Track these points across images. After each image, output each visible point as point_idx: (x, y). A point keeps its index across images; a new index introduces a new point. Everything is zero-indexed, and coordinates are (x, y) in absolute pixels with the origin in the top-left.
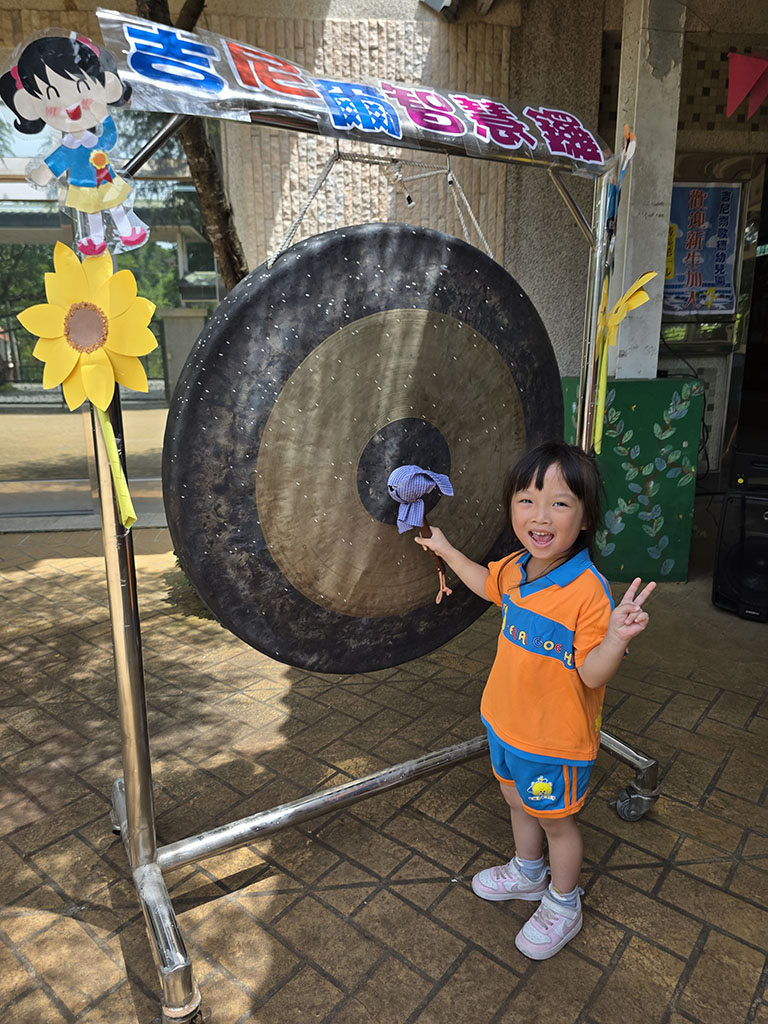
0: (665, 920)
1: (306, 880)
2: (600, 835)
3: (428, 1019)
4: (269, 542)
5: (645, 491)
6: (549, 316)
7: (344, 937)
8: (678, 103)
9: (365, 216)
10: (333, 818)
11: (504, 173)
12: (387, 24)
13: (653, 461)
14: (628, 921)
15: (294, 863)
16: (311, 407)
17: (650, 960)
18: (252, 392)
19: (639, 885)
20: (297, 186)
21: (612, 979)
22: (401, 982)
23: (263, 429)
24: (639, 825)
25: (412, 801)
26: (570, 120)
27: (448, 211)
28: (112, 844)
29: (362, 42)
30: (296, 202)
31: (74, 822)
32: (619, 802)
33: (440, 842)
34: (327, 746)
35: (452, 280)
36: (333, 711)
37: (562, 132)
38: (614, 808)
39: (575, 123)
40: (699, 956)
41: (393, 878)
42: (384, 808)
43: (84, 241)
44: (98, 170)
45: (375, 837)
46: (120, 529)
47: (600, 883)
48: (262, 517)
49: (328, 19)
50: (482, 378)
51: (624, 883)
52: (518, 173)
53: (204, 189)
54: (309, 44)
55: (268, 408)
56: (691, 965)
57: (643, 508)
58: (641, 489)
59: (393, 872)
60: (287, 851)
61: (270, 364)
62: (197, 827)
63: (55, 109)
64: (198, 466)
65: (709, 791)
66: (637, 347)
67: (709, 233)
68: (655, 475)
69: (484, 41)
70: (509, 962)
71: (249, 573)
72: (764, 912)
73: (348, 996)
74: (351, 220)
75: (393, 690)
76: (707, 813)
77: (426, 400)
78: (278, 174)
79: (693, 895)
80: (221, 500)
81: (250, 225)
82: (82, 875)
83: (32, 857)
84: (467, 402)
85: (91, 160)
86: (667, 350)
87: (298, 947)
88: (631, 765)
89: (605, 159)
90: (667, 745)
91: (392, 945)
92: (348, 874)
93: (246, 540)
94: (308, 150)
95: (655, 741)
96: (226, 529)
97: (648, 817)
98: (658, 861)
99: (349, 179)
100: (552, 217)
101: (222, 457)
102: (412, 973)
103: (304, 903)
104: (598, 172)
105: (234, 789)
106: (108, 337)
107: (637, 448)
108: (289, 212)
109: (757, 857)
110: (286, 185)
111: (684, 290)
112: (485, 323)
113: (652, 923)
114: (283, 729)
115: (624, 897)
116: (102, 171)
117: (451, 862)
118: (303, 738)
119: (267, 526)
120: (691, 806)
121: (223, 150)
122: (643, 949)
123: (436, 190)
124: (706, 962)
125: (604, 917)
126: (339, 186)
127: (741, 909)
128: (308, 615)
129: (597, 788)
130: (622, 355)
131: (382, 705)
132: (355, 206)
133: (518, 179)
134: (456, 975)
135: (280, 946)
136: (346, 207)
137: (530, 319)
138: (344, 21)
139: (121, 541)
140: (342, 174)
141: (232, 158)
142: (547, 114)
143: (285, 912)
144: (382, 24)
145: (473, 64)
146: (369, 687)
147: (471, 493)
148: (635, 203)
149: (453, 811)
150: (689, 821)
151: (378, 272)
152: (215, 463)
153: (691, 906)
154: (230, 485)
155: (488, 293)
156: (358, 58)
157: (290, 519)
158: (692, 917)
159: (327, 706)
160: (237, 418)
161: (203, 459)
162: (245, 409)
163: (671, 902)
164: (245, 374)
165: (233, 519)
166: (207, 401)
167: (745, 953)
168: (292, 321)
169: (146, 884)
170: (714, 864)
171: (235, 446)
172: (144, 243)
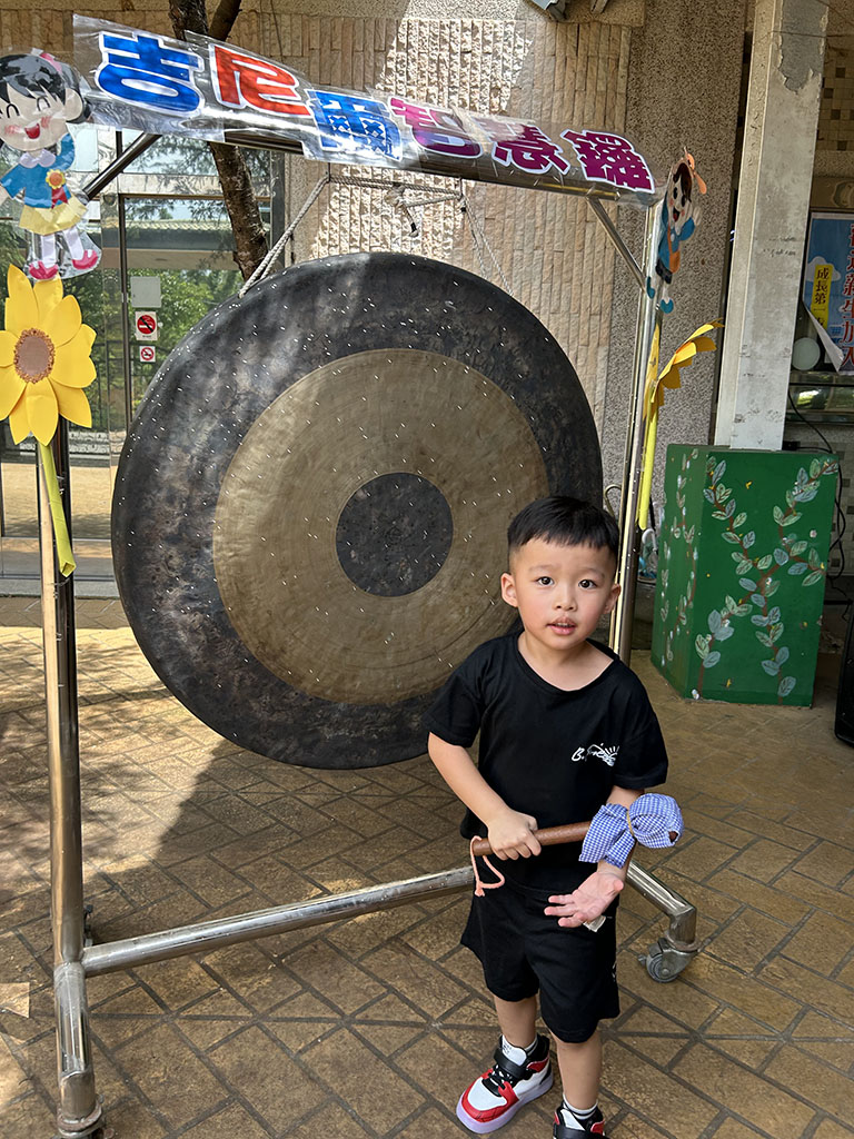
0: (675, 1099)
1: (256, 1007)
4: (227, 604)
5: (760, 590)
7: (286, 1075)
8: (817, 119)
9: (447, 244)
10: (306, 943)
12: (483, 23)
13: (772, 554)
14: (627, 1096)
15: (248, 988)
16: (282, 453)
18: (213, 433)
19: (653, 1057)
22: (338, 1132)
23: (224, 474)
24: (670, 987)
25: (403, 933)
26: (618, 143)
29: (452, 44)
30: (367, 227)
32: (649, 957)
33: (424, 983)
34: (318, 863)
35: (459, 318)
36: (336, 824)
37: (604, 156)
38: (643, 965)
39: (624, 145)
41: (358, 1017)
42: (368, 938)
43: (36, 264)
44: (53, 190)
45: (350, 969)
46: (58, 576)
48: (219, 574)
50: (494, 433)
51: (634, 1052)
53: (236, 211)
54: (393, 48)
55: (230, 452)
57: (756, 610)
58: (755, 586)
59: (360, 1010)
60: (244, 974)
61: (235, 404)
63: (14, 127)
64: (149, 510)
66: (758, 412)
68: (774, 570)
69: (598, 43)
71: (202, 637)
72: (799, 1103)
74: (430, 249)
75: (412, 806)
76: (762, 983)
77: (423, 453)
79: (716, 1075)
80: (173, 551)
84: (474, 459)
85: (47, 180)
87: (230, 1080)
88: (664, 910)
89: (656, 186)
90: (732, 898)
91: (338, 1091)
92: (307, 1006)
93: (200, 599)
95: (717, 891)
96: (177, 585)
97: (683, 979)
98: (684, 1031)
101: (176, 504)
102: (354, 1123)
103: (249, 1034)
104: (649, 202)
106: (54, 367)
107: (752, 535)
108: (358, 238)
109: (811, 1040)
112: (500, 371)
115: (631, 1068)
116: (58, 190)
117: (430, 1006)
118: (293, 852)
119: (224, 584)
120: (742, 972)
122: (638, 1129)
127: (772, 1096)
128: (272, 693)
130: (739, 420)
131: (394, 822)
132: (436, 233)
134: (404, 1133)
135: (209, 1076)
136: (425, 233)
137: (558, 366)
138: (433, 20)
139: (58, 591)
142: (590, 137)
143: (226, 1040)
144: (476, 24)
145: (584, 70)
146: (386, 800)
147: (479, 566)
148: (759, 237)
149: (449, 949)
150: (735, 989)
151: (368, 306)
152: (168, 509)
153: (711, 1087)
154: (184, 535)
155: (504, 334)
156: (447, 63)
157: (253, 579)
158: (708, 1100)
159: (330, 817)
160: (195, 460)
161: (154, 504)
162: (204, 450)
163: (687, 1079)
164: (206, 412)
165: (186, 574)
166: (162, 440)
168: (263, 355)
169: (64, 984)
170: (753, 1042)
171: (191, 492)
172: (95, 266)
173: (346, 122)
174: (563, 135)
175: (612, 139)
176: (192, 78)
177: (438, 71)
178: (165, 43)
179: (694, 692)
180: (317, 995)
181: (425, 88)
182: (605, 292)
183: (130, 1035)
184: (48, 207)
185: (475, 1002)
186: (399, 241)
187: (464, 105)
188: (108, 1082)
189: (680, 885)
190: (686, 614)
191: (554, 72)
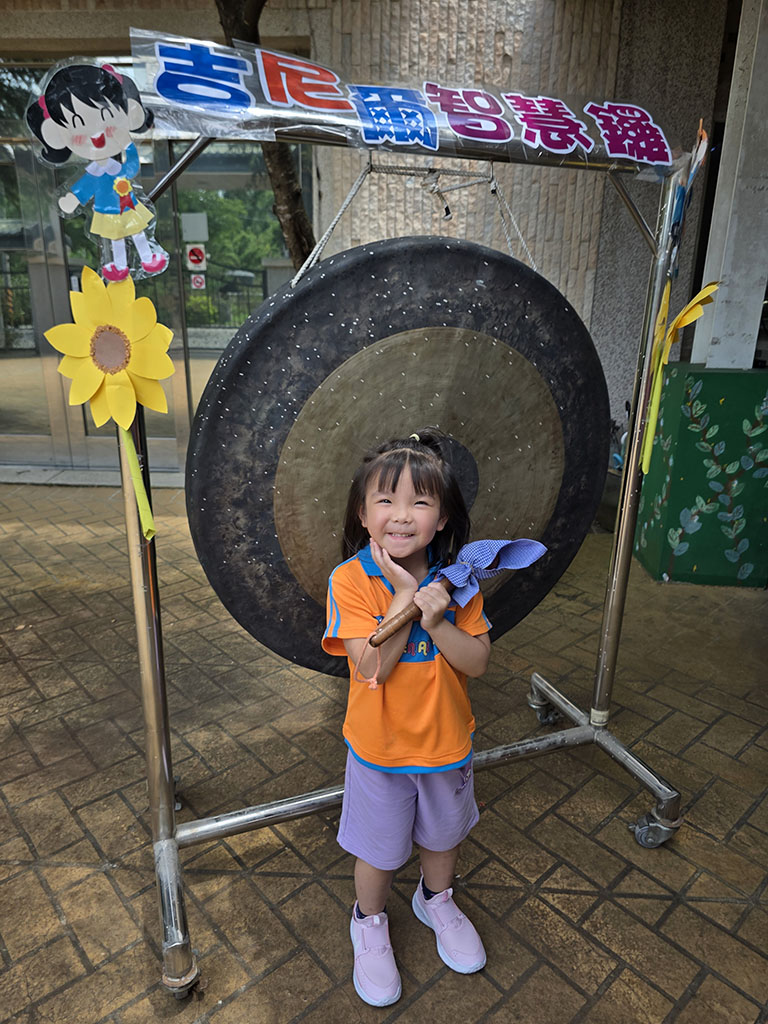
0: (662, 956)
1: (316, 866)
2: (613, 858)
3: (407, 1021)
4: (286, 555)
5: (727, 490)
13: (739, 459)
14: (623, 952)
15: (308, 848)
16: (331, 425)
17: (637, 996)
18: (271, 411)
19: (643, 917)
21: (595, 1009)
23: (282, 447)
24: (656, 853)
26: (637, 115)
31: (119, 782)
32: (637, 828)
35: (489, 295)
37: (625, 130)
38: (633, 833)
39: (644, 118)
40: (689, 1000)
41: (398, 876)
43: (108, 267)
44: (121, 198)
46: (142, 539)
47: (603, 908)
48: (279, 531)
50: (517, 396)
51: (627, 912)
53: (274, 169)
55: (286, 427)
56: (679, 1007)
57: (722, 508)
58: (723, 488)
60: (304, 835)
61: (290, 384)
63: (80, 137)
64: (218, 482)
65: (738, 826)
66: (733, 335)
68: (740, 474)
71: (266, 582)
73: (336, 987)
76: (732, 849)
77: (454, 418)
79: (697, 935)
80: (240, 513)
82: (118, 835)
83: (79, 811)
84: (498, 421)
85: (115, 187)
87: (298, 931)
88: (652, 792)
89: (673, 159)
90: (704, 770)
93: (264, 552)
95: (693, 764)
96: (244, 540)
98: (668, 893)
101: (241, 473)
103: (311, 889)
104: (666, 173)
105: (266, 767)
106: (130, 360)
107: (723, 445)
112: (524, 340)
113: (648, 958)
115: (625, 927)
116: (125, 197)
119: (284, 539)
120: (716, 839)
122: (633, 983)
124: (697, 1006)
125: (599, 944)
127: (745, 956)
129: (620, 808)
130: (715, 342)
134: (441, 982)
135: (282, 927)
137: (575, 333)
139: (143, 550)
142: (612, 110)
143: (293, 895)
145: (581, 13)
147: (501, 511)
148: (743, 175)
150: (710, 855)
151: (407, 290)
152: (234, 478)
153: (694, 947)
154: (248, 499)
155: (528, 307)
156: (457, 11)
157: (308, 533)
158: (691, 958)
160: (256, 436)
161: (222, 474)
162: (264, 427)
163: (672, 938)
164: (265, 393)
165: (251, 532)
166: (227, 419)
167: (739, 1003)
168: (314, 340)
169: (162, 859)
170: (726, 905)
171: (254, 463)
172: (164, 270)
173: (387, 114)
174: (586, 109)
175: (632, 111)
176: (242, 81)
177: (448, 18)
178: (216, 50)
179: (665, 575)
181: (435, 35)
182: (594, 221)
183: (216, 889)
184: (117, 214)
187: (472, 48)
188: (201, 931)
189: (660, 757)
190: (661, 510)
191: (554, 16)
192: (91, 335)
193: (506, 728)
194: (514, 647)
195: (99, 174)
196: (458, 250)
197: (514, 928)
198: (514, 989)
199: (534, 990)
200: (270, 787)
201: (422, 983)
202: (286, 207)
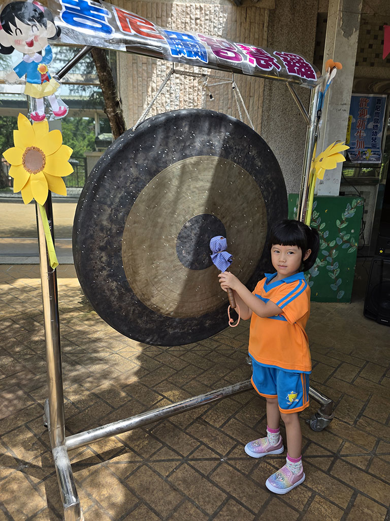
0: (334, 486)
1: (143, 456)
4: (128, 277)
5: (330, 255)
6: (284, 162)
7: (162, 488)
8: (356, 51)
9: (190, 106)
10: (160, 423)
11: (263, 86)
12: (205, 6)
13: (335, 240)
14: (313, 487)
15: (138, 447)
16: (153, 206)
17: (325, 509)
18: (121, 198)
19: (320, 467)
20: (155, 89)
21: (304, 518)
22: (191, 515)
23: (127, 217)
24: (321, 434)
25: (202, 415)
26: (298, 58)
27: (233, 105)
28: (44, 432)
29: (191, 15)
32: (311, 421)
33: (216, 439)
34: (159, 384)
35: (232, 141)
36: (163, 365)
37: (294, 63)
38: (308, 424)
39: (301, 59)
40: (351, 508)
41: (189, 457)
42: (187, 419)
43: (34, 113)
44: (42, 75)
45: (182, 434)
46: (50, 269)
48: (125, 264)
49: (174, 3)
50: (246, 194)
51: (312, 465)
52: (270, 87)
53: (106, 89)
54: (163, 16)
55: (129, 207)
56: (347, 513)
57: (329, 264)
59: (190, 454)
60: (135, 440)
61: (131, 183)
62: (89, 424)
63: (20, 41)
64: (92, 236)
65: (359, 417)
66: (329, 179)
67: (369, 121)
68: (336, 247)
69: (255, 16)
70: (250, 507)
71: (117, 293)
72: (387, 485)
75: (195, 355)
76: (358, 429)
78: (146, 83)
79: (349, 474)
80: (103, 254)
81: (130, 109)
82: (27, 449)
85: (38, 69)
86: (345, 181)
87: (138, 493)
88: (318, 401)
89: (317, 78)
90: (337, 390)
91: (187, 494)
92: (166, 454)
93: (116, 276)
94: (162, 71)
95: (331, 388)
96: (105, 270)
97: (327, 429)
98: (331, 454)
99: (182, 87)
100: (287, 110)
101: (105, 231)
102: (198, 510)
103: (142, 469)
104: (313, 85)
106: (46, 166)
107: (327, 232)
109: (384, 454)
110: (150, 89)
111: (355, 150)
112: (249, 165)
113: (326, 488)
114: (137, 373)
115: (312, 473)
116: (44, 75)
117: (221, 450)
118: (146, 379)
119: (127, 269)
120: (349, 424)
121: (118, 70)
122: (321, 502)
123: (228, 93)
124: (355, 511)
126: (177, 90)
127: (374, 482)
128: (147, 316)
131: (188, 363)
132: (185, 101)
133: (270, 90)
134: (221, 513)
135: (128, 492)
136: (180, 102)
137: (273, 163)
138: (182, 4)
139: (49, 275)
140: (179, 84)
141: (122, 75)
142: (286, 55)
143: (132, 473)
144: (202, 6)
145: (249, 28)
146: (182, 353)
147: (237, 254)
148: (331, 104)
149: (223, 422)
150: (348, 433)
151: (192, 136)
152: (101, 234)
153: (348, 480)
154: (108, 246)
155: (251, 148)
156: (189, 24)
157: (140, 265)
158: (348, 486)
159: (160, 362)
160: (113, 211)
161: (94, 232)
162: (117, 206)
163: (336, 476)
164: (118, 187)
165: (109, 264)
166: (97, 201)
167: (376, 507)
168: (144, 160)
169: (58, 457)
170: (361, 457)
171: (111, 226)
172: (65, 115)
173: (182, 44)
174: (274, 53)
175: (295, 56)
176: (106, 20)
177: (185, 27)
180: (169, 448)
183: (88, 474)
184: (39, 84)
185: (240, 446)
186: (169, 105)
191: (236, 29)
192: (24, 152)
193: (236, 376)
194: (234, 336)
195: (30, 61)
196: (217, 116)
197: (255, 479)
198: (260, 512)
199: (271, 512)
200: (112, 416)
201: (211, 514)
202: (112, 109)
